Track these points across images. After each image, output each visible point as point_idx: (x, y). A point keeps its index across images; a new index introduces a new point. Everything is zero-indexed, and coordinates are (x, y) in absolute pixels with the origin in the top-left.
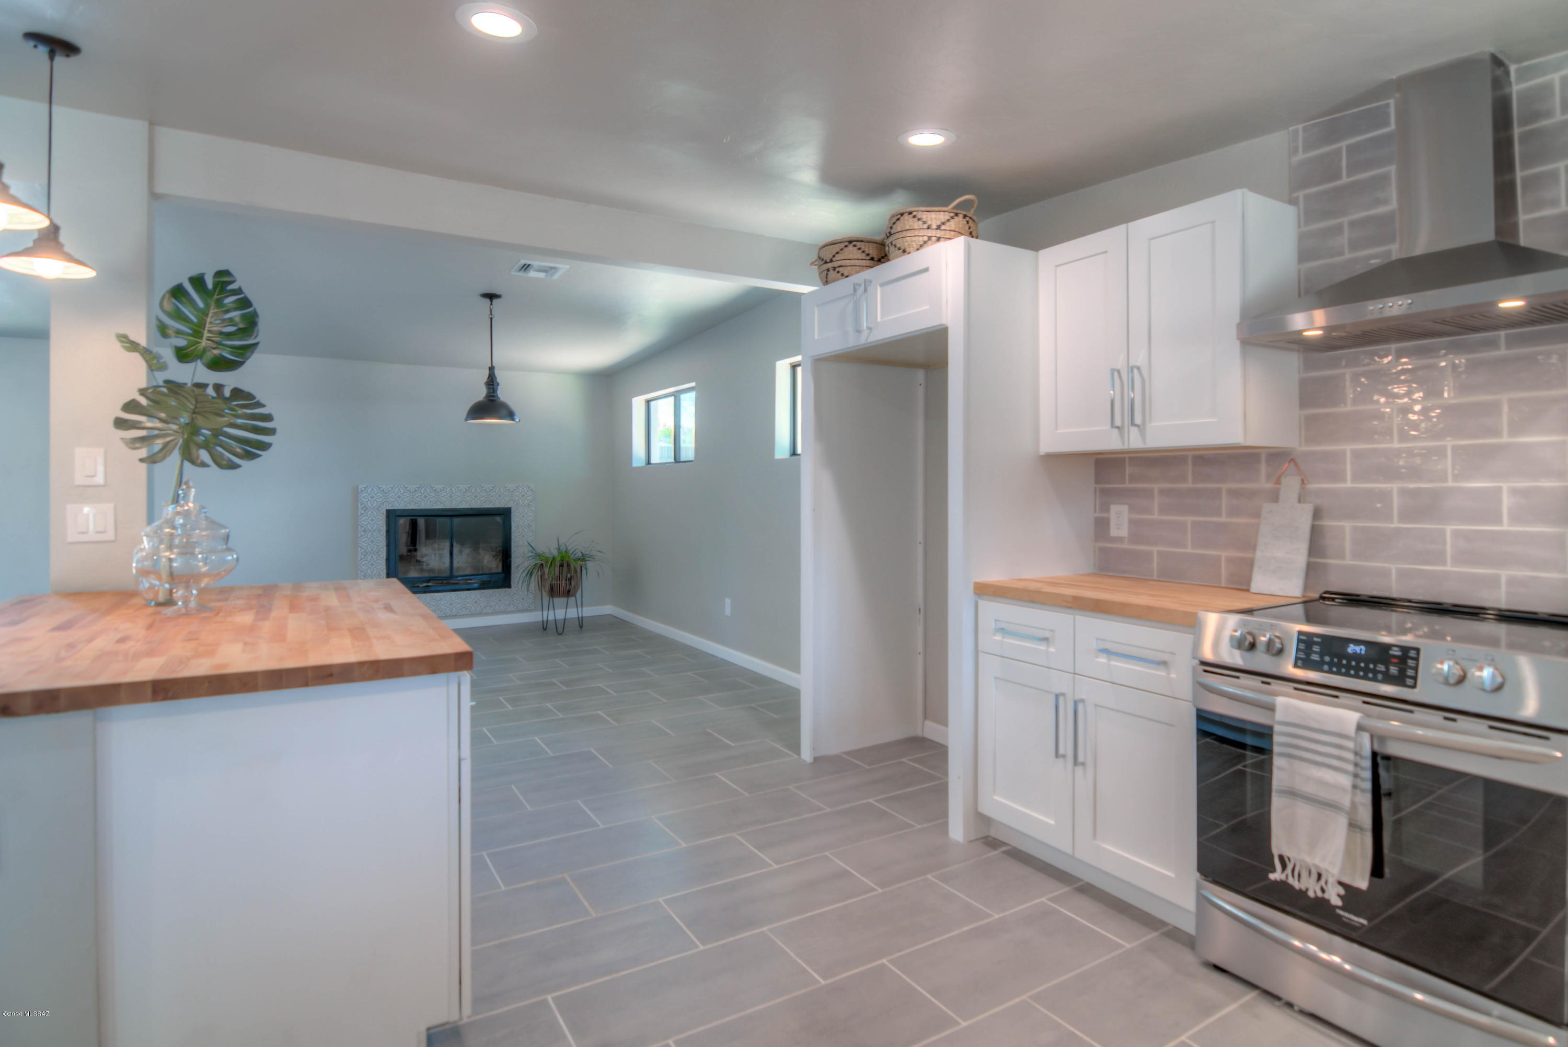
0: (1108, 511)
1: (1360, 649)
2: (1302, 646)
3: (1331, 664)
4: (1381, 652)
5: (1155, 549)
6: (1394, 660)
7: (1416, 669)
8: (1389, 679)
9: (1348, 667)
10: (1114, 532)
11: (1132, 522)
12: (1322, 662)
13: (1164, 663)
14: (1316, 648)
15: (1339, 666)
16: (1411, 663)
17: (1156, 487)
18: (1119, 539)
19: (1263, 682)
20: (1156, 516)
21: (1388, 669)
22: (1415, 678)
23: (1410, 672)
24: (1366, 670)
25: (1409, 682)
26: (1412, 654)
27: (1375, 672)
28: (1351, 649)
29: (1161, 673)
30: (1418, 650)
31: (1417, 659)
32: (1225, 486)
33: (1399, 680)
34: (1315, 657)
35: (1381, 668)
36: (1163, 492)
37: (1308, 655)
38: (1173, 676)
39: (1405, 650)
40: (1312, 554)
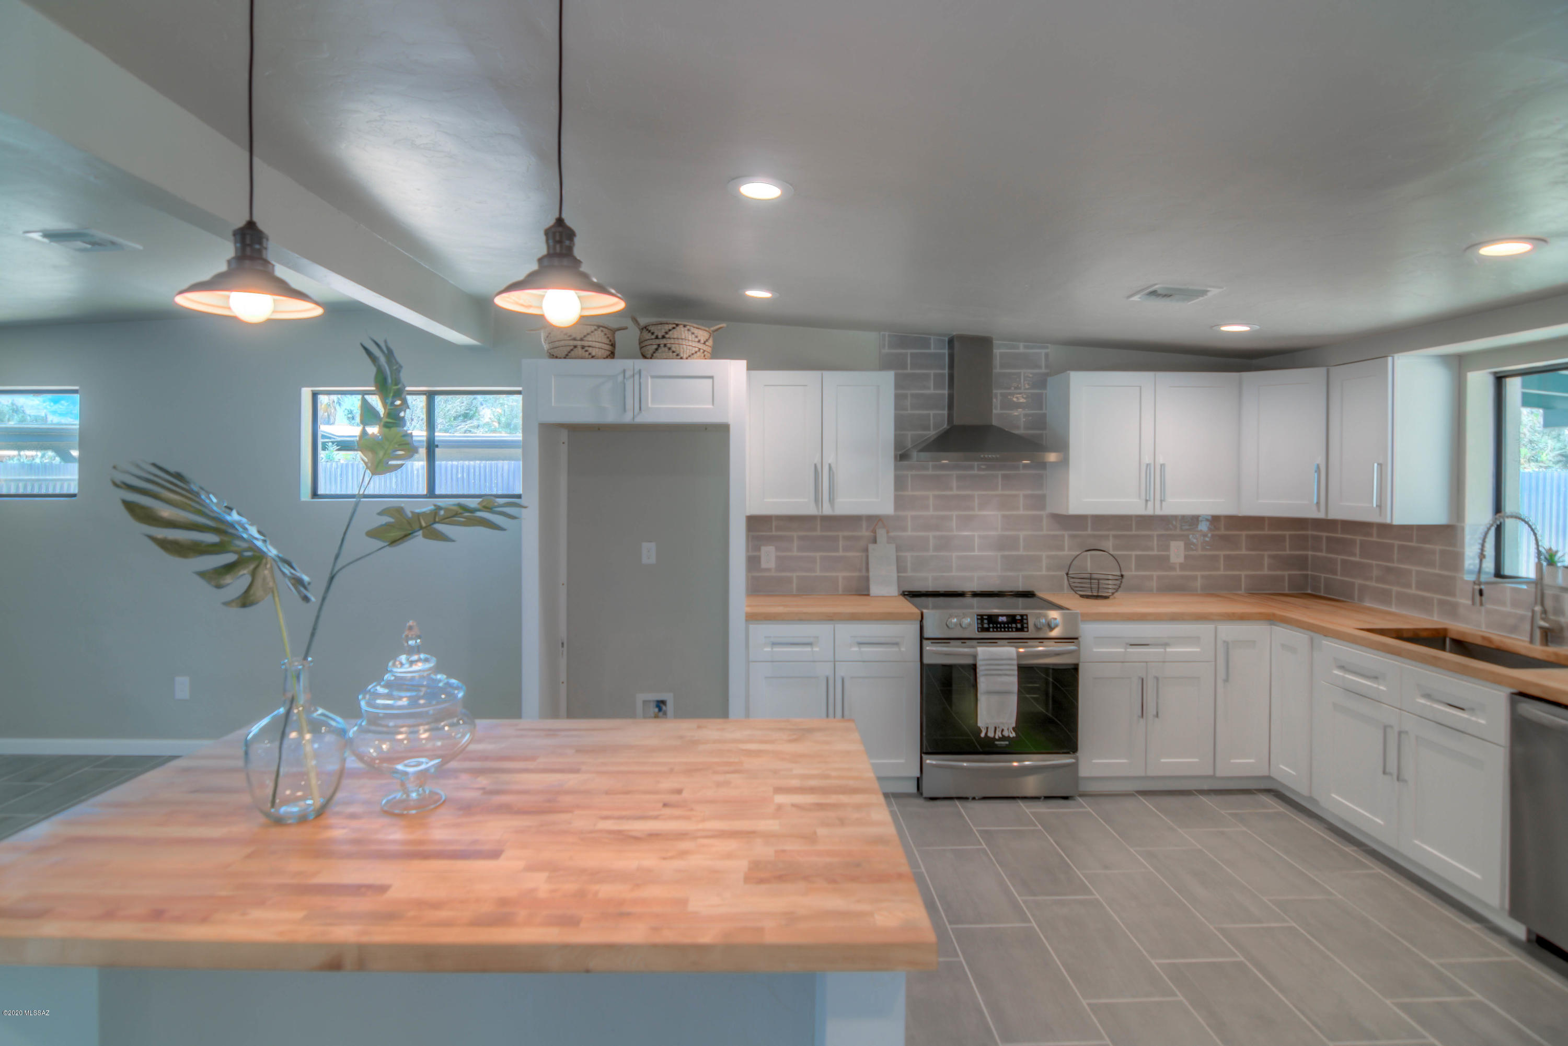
0: (759, 550)
1: (1004, 619)
2: (979, 621)
3: (993, 628)
4: (1012, 619)
5: (794, 575)
6: (1019, 621)
7: (1027, 623)
8: (1018, 630)
9: (1001, 628)
10: (764, 565)
11: (778, 558)
12: (989, 628)
13: (897, 644)
14: (986, 621)
15: (997, 628)
16: (1025, 621)
17: (795, 534)
18: (768, 570)
19: (962, 643)
20: (795, 553)
21: (1016, 625)
22: (1027, 628)
23: (1025, 625)
24: (1008, 628)
25: (1026, 629)
26: (1025, 617)
27: (1012, 628)
28: (1001, 619)
29: (895, 649)
30: (1027, 615)
31: (1027, 619)
32: (841, 534)
33: (1021, 630)
34: (986, 626)
35: (1014, 625)
36: (801, 538)
37: (982, 625)
38: (903, 649)
39: (1022, 616)
40: (898, 572)
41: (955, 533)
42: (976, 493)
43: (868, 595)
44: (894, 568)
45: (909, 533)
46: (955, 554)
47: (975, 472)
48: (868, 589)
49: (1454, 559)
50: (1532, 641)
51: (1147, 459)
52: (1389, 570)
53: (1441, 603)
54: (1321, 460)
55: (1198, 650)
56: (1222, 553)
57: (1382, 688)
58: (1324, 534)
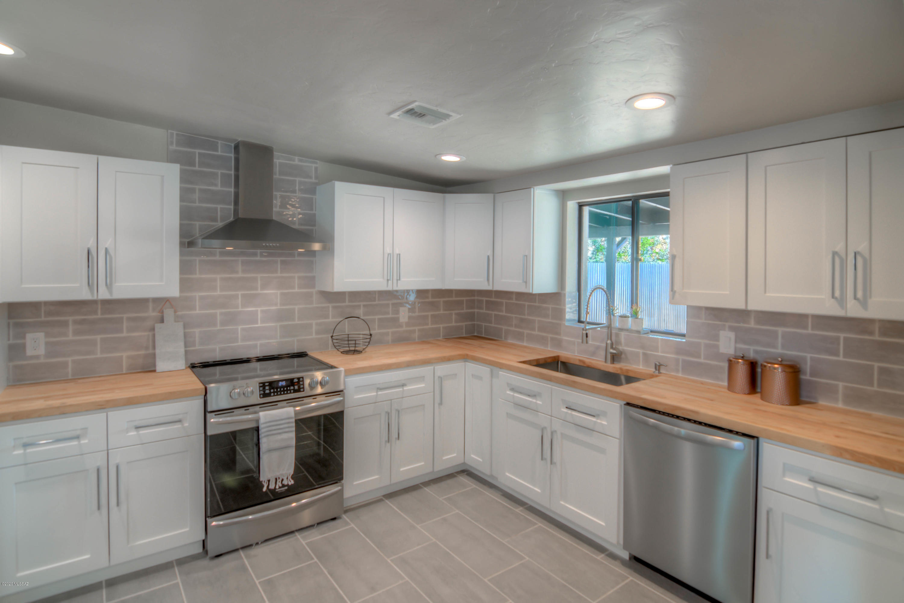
0: (24, 338)
1: (284, 383)
2: (261, 389)
3: (274, 392)
4: (291, 382)
5: (70, 359)
6: (296, 384)
7: (303, 384)
8: (295, 391)
9: (281, 391)
10: (29, 352)
11: (47, 343)
12: (270, 393)
13: (180, 421)
14: (267, 388)
15: (277, 392)
16: (301, 383)
17: (71, 319)
18: (37, 357)
19: (246, 410)
20: (71, 337)
21: (294, 388)
22: (303, 388)
23: (302, 386)
24: (287, 390)
25: (302, 390)
26: (301, 379)
27: (290, 390)
28: (281, 384)
29: (178, 426)
30: (303, 378)
31: (303, 381)
32: (125, 316)
33: (298, 391)
34: (267, 392)
35: (292, 388)
36: (75, 322)
37: (264, 391)
38: (186, 425)
39: (299, 379)
40: (186, 346)
41: (240, 309)
42: (259, 276)
43: (154, 371)
44: (182, 344)
45: (198, 312)
46: (240, 328)
47: (258, 258)
48: (155, 365)
49: (560, 313)
50: (606, 362)
51: (388, 250)
52: (522, 320)
53: (552, 339)
54: (490, 253)
55: (423, 385)
56: (430, 314)
57: (538, 402)
58: (484, 299)
